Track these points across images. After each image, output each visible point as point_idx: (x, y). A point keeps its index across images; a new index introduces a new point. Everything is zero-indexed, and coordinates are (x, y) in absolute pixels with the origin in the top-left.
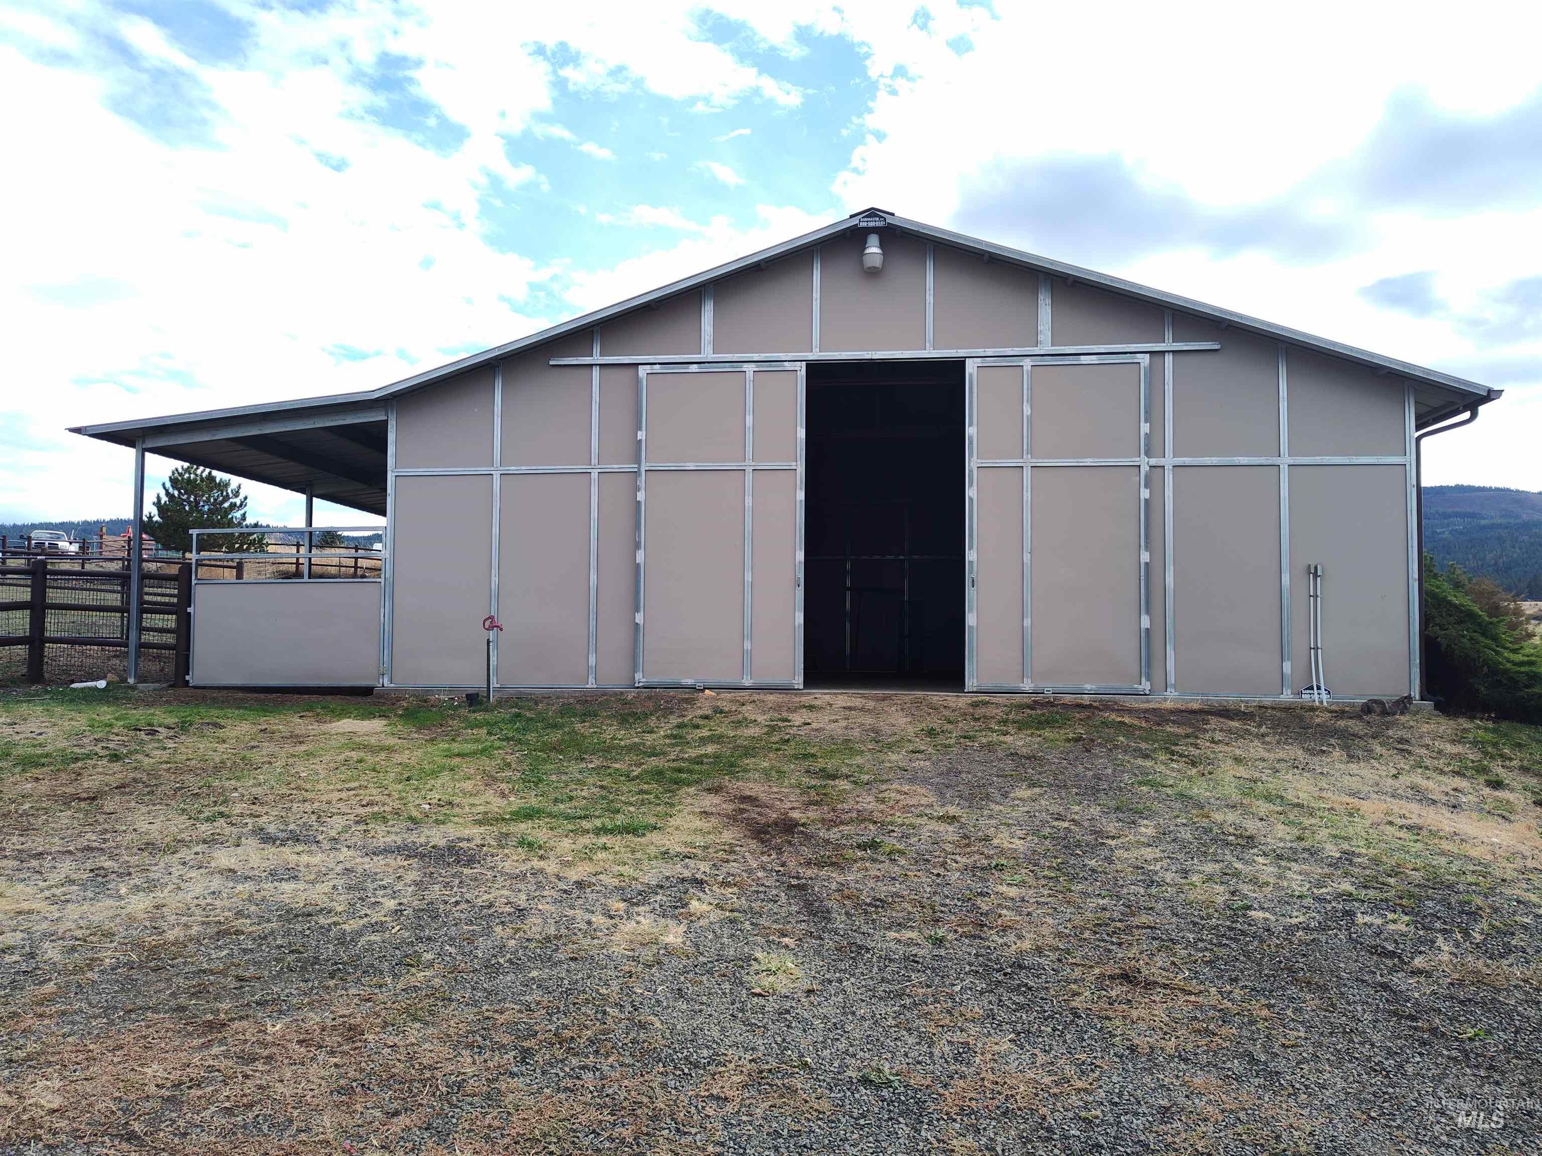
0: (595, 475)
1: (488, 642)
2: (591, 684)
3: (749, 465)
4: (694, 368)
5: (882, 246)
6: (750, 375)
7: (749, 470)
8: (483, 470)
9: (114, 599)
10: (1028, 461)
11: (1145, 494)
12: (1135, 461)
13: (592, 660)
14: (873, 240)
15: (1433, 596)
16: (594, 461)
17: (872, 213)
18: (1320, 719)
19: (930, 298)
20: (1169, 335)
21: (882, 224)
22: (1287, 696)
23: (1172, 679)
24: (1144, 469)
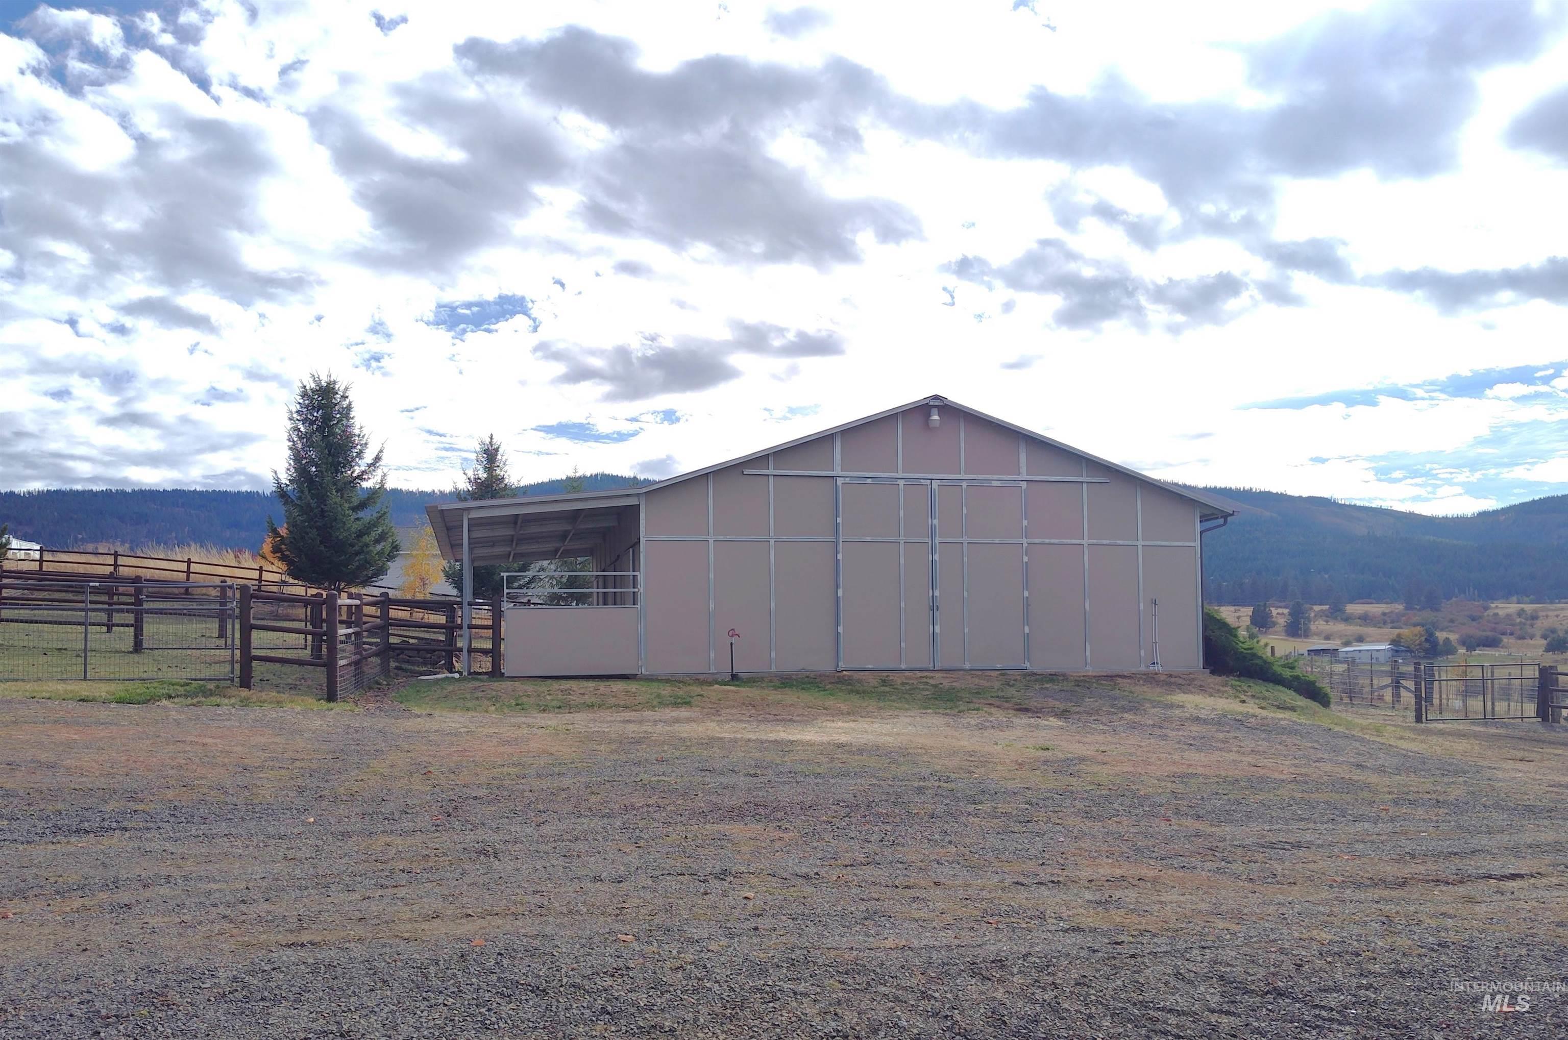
0: (772, 542)
1: (732, 644)
2: (773, 669)
3: (902, 539)
4: (869, 481)
5: (939, 415)
6: (901, 486)
7: (902, 542)
8: (701, 538)
9: (442, 619)
10: (965, 540)
11: (1026, 559)
12: (1020, 540)
13: (773, 655)
14: (935, 411)
15: (1208, 614)
16: (772, 534)
17: (936, 397)
18: (1162, 678)
19: (962, 445)
20: (1084, 473)
21: (941, 404)
22: (1143, 668)
23: (1089, 660)
24: (1025, 545)
